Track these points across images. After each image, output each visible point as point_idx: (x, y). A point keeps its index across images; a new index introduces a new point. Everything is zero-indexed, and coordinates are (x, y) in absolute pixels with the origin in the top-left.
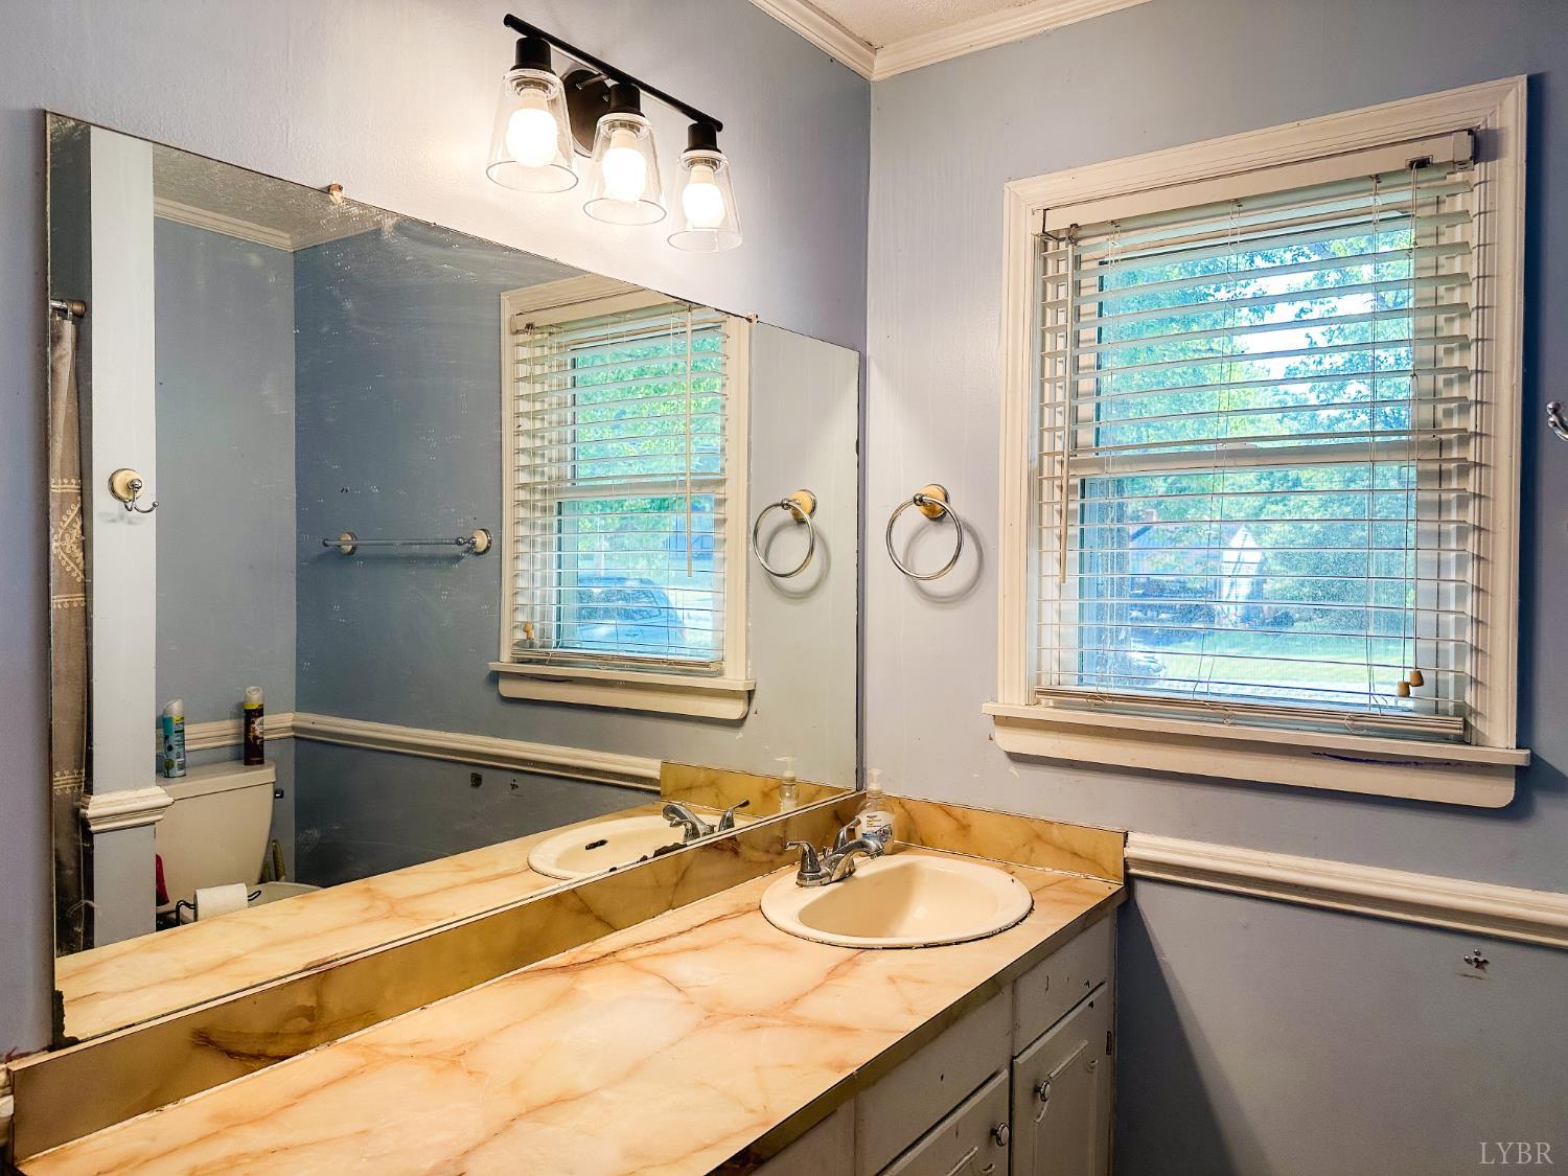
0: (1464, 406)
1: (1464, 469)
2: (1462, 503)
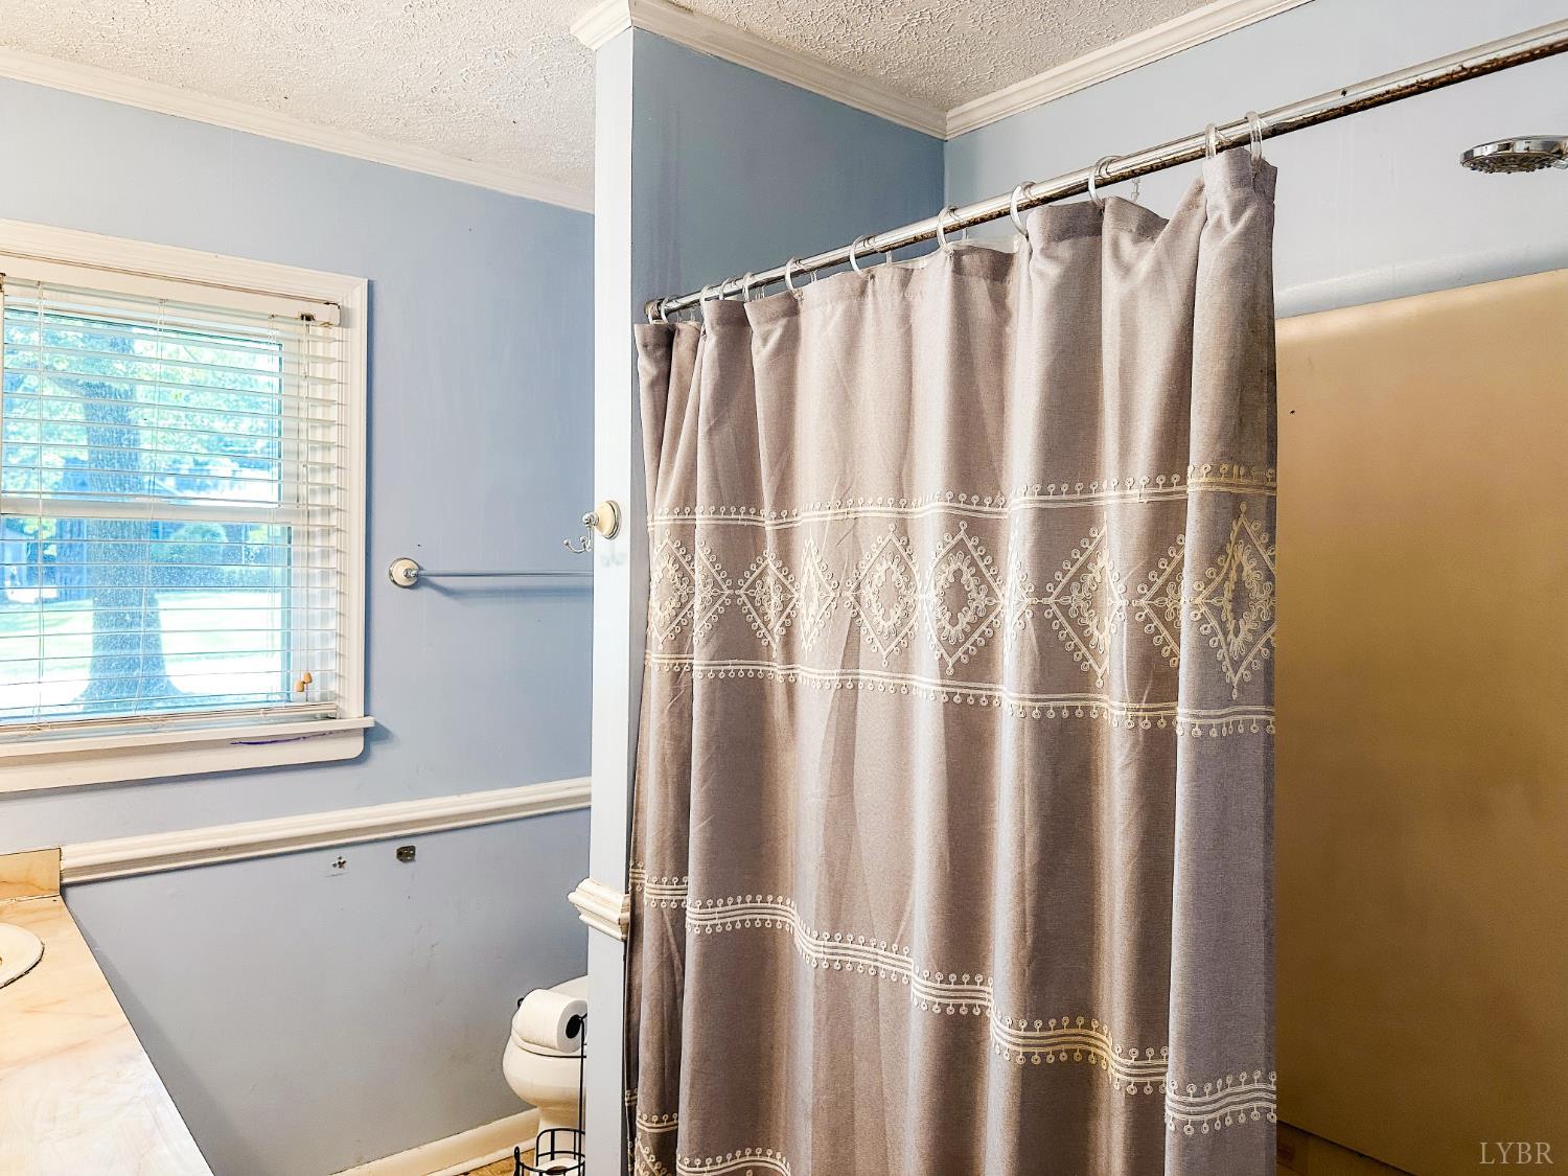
0: (327, 490)
1: (327, 532)
2: (325, 554)
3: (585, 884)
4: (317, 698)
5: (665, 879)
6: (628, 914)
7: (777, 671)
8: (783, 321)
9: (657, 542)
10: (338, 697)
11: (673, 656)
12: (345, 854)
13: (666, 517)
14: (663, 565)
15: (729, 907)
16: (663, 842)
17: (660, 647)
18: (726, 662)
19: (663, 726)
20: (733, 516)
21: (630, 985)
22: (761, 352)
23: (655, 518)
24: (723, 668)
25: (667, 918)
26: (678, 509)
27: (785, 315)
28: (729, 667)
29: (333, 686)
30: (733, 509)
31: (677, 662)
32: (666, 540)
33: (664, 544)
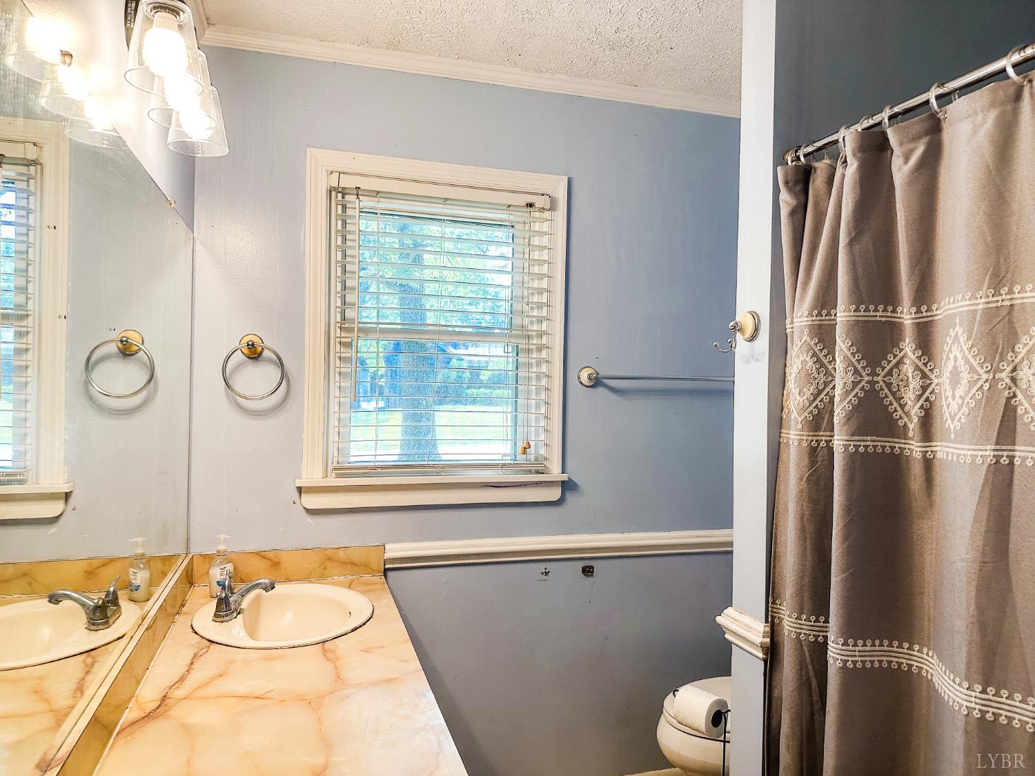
3: (729, 611)
4: (533, 459)
5: (804, 617)
6: (768, 640)
7: (914, 448)
8: (925, 140)
9: (796, 340)
10: (546, 459)
11: (811, 434)
12: (549, 566)
13: (806, 319)
14: (802, 358)
15: (868, 648)
16: (802, 587)
17: (800, 426)
18: (865, 438)
19: (802, 491)
20: (872, 313)
21: (770, 695)
22: (901, 169)
23: (795, 320)
24: (862, 443)
25: (806, 649)
26: (816, 311)
27: (927, 133)
28: (868, 443)
29: (543, 451)
30: (872, 307)
31: (815, 438)
32: (806, 338)
33: (803, 341)
